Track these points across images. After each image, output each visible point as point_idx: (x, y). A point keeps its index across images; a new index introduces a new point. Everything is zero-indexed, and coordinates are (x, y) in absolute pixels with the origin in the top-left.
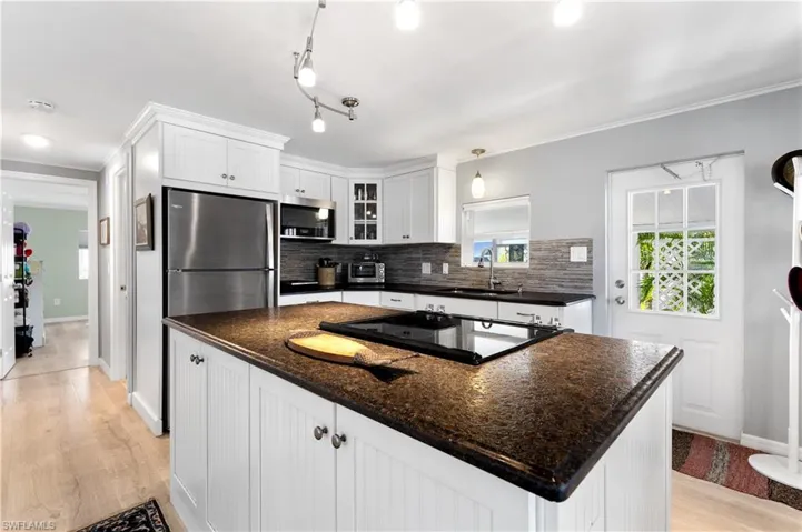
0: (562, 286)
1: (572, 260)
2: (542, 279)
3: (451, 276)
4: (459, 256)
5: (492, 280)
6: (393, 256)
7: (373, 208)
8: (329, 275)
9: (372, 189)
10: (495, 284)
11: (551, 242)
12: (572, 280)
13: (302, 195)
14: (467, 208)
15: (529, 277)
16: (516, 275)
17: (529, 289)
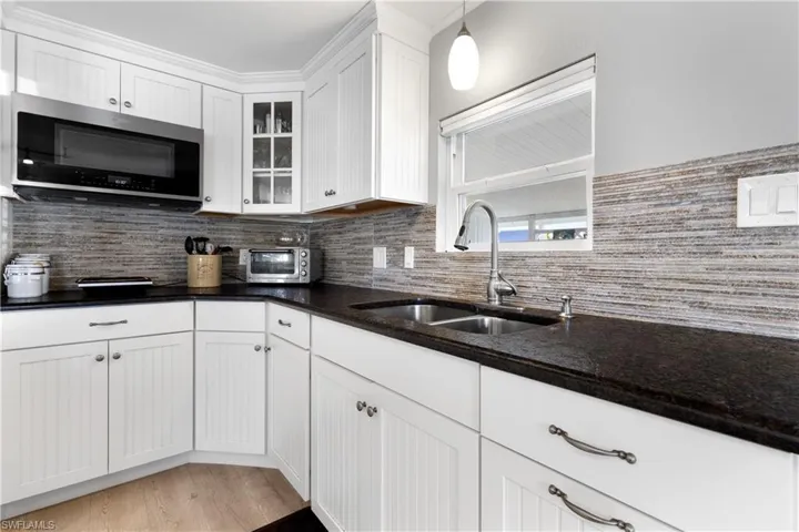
0: (702, 306)
1: (744, 220)
2: (632, 281)
3: (421, 273)
4: (433, 230)
5: (495, 284)
6: (335, 237)
7: (284, 147)
8: (204, 269)
9: (284, 111)
10: (501, 293)
11: (662, 172)
12: (743, 289)
13: (126, 111)
14: (449, 126)
15: (592, 276)
16: (558, 272)
17: (592, 310)
